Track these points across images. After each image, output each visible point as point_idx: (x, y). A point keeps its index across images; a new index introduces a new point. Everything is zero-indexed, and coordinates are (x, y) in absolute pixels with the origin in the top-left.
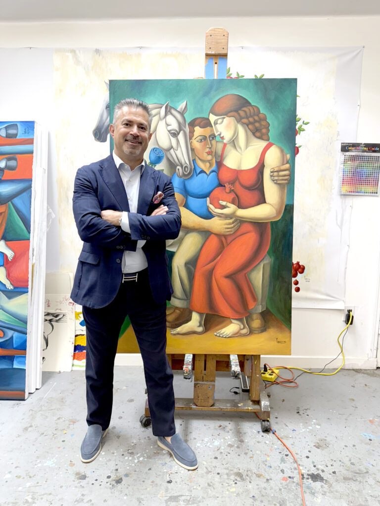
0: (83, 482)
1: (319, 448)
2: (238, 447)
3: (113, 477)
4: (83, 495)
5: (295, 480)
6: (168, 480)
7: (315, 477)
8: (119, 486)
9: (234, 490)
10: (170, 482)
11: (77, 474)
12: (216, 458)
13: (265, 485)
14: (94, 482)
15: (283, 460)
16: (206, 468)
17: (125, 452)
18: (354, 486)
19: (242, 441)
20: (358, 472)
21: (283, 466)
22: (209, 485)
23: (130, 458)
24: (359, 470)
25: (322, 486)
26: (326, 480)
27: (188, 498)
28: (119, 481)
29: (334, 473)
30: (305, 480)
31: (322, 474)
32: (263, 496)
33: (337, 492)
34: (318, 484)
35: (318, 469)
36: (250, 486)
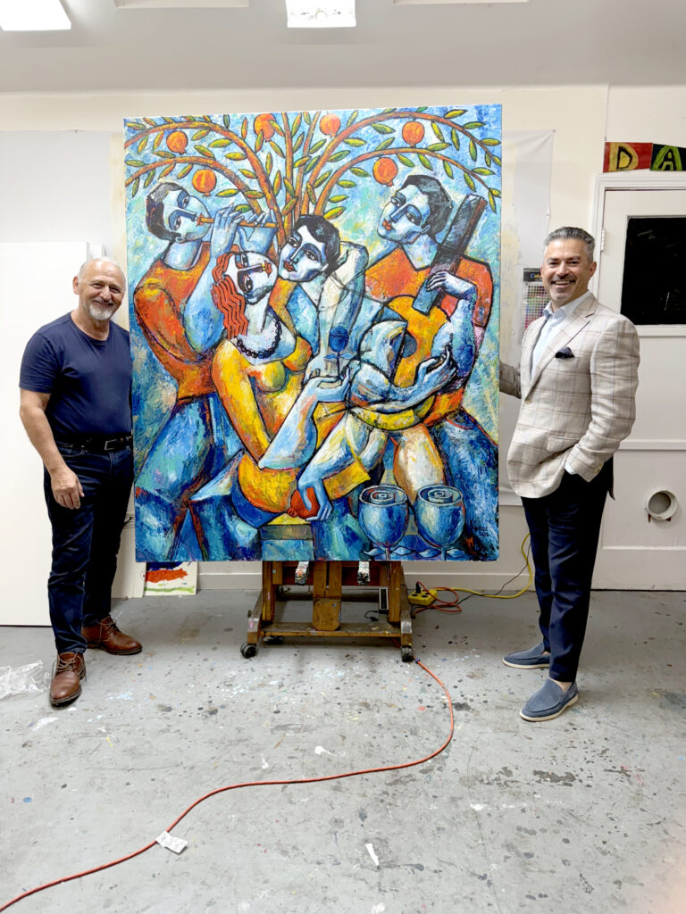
0: (169, 714)
1: (472, 677)
2: (368, 678)
3: (206, 708)
4: (169, 726)
5: (434, 709)
6: (275, 710)
7: (459, 706)
8: (214, 717)
9: (356, 719)
10: (276, 712)
11: (160, 706)
12: (338, 688)
13: (396, 714)
14: (182, 713)
15: (423, 690)
16: (325, 698)
17: (221, 683)
18: (506, 714)
19: (374, 671)
20: (515, 700)
21: (422, 696)
22: (326, 714)
23: (228, 690)
24: (518, 699)
25: (466, 715)
26: (473, 709)
27: (300, 726)
28: (214, 712)
29: (485, 702)
30: (447, 709)
31: (469, 703)
32: (391, 724)
33: (483, 719)
34: (462, 713)
35: (466, 699)
36: (377, 715)
